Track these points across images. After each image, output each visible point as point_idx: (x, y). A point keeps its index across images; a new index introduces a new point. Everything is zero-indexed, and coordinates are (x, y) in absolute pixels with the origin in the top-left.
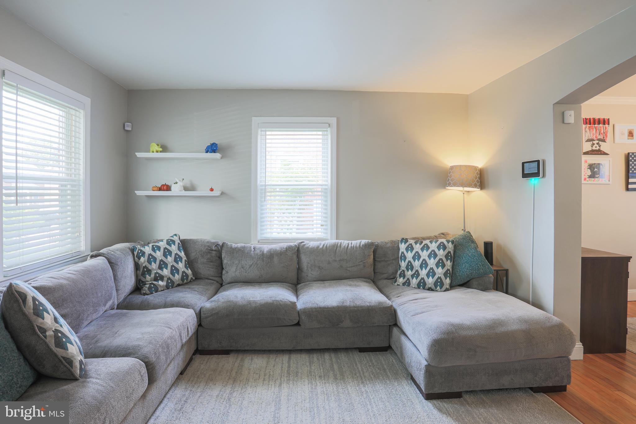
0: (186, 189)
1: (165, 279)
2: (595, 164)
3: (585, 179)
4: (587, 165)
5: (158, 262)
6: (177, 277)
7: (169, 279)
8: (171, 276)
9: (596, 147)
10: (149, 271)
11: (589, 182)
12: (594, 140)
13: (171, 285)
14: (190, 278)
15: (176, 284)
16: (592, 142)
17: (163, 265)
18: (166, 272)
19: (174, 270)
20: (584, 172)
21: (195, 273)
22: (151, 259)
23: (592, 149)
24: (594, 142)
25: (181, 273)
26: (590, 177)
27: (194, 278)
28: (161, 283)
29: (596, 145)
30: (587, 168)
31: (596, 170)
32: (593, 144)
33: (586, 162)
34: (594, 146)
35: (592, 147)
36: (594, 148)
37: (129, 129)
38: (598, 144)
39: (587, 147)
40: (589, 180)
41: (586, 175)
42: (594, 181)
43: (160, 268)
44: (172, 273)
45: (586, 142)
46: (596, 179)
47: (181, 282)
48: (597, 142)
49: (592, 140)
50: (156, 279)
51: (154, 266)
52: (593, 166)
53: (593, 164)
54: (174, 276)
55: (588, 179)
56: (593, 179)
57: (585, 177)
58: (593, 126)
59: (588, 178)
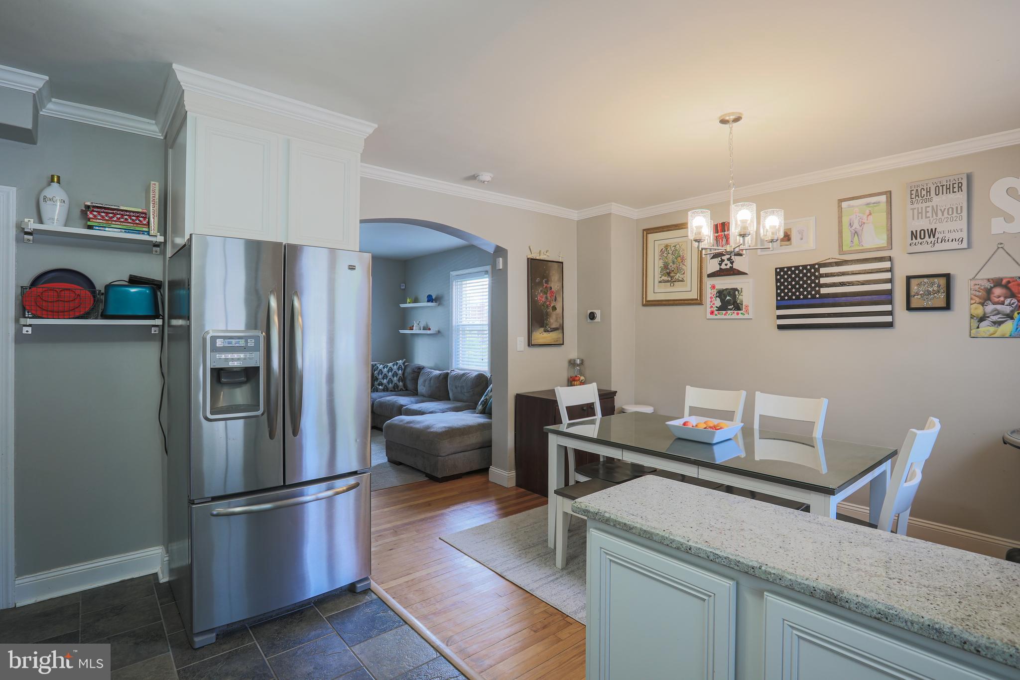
0: (424, 329)
1: (384, 385)
2: (726, 289)
3: (712, 313)
4: (714, 292)
5: (383, 375)
6: (391, 385)
7: (386, 386)
8: (387, 384)
9: (726, 265)
10: (377, 379)
11: (719, 317)
12: (724, 255)
13: (386, 389)
14: (399, 388)
15: (390, 389)
16: (721, 258)
17: (385, 377)
18: (385, 381)
19: (391, 381)
20: (711, 302)
21: (405, 386)
22: (381, 372)
23: (720, 268)
24: (723, 258)
25: (393, 384)
26: (720, 309)
27: (404, 389)
28: (380, 387)
29: (726, 262)
30: (715, 296)
31: (728, 298)
32: (723, 261)
33: (713, 287)
34: (724, 263)
35: (720, 265)
36: (723, 267)
37: (404, 288)
38: (729, 259)
39: (713, 266)
40: (719, 313)
41: (714, 306)
42: (725, 315)
43: (383, 379)
44: (388, 383)
45: (711, 259)
46: (729, 312)
47: (393, 390)
48: (729, 256)
49: (720, 255)
50: (379, 385)
51: (380, 377)
52: (725, 292)
53: (724, 290)
54: (389, 384)
55: (716, 312)
56: (724, 312)
57: (712, 309)
58: (722, 235)
59: (717, 310)
